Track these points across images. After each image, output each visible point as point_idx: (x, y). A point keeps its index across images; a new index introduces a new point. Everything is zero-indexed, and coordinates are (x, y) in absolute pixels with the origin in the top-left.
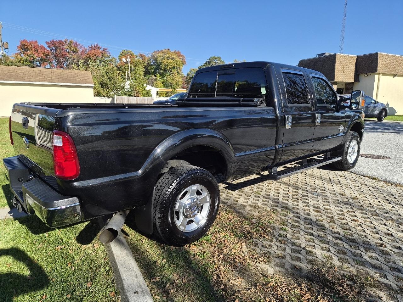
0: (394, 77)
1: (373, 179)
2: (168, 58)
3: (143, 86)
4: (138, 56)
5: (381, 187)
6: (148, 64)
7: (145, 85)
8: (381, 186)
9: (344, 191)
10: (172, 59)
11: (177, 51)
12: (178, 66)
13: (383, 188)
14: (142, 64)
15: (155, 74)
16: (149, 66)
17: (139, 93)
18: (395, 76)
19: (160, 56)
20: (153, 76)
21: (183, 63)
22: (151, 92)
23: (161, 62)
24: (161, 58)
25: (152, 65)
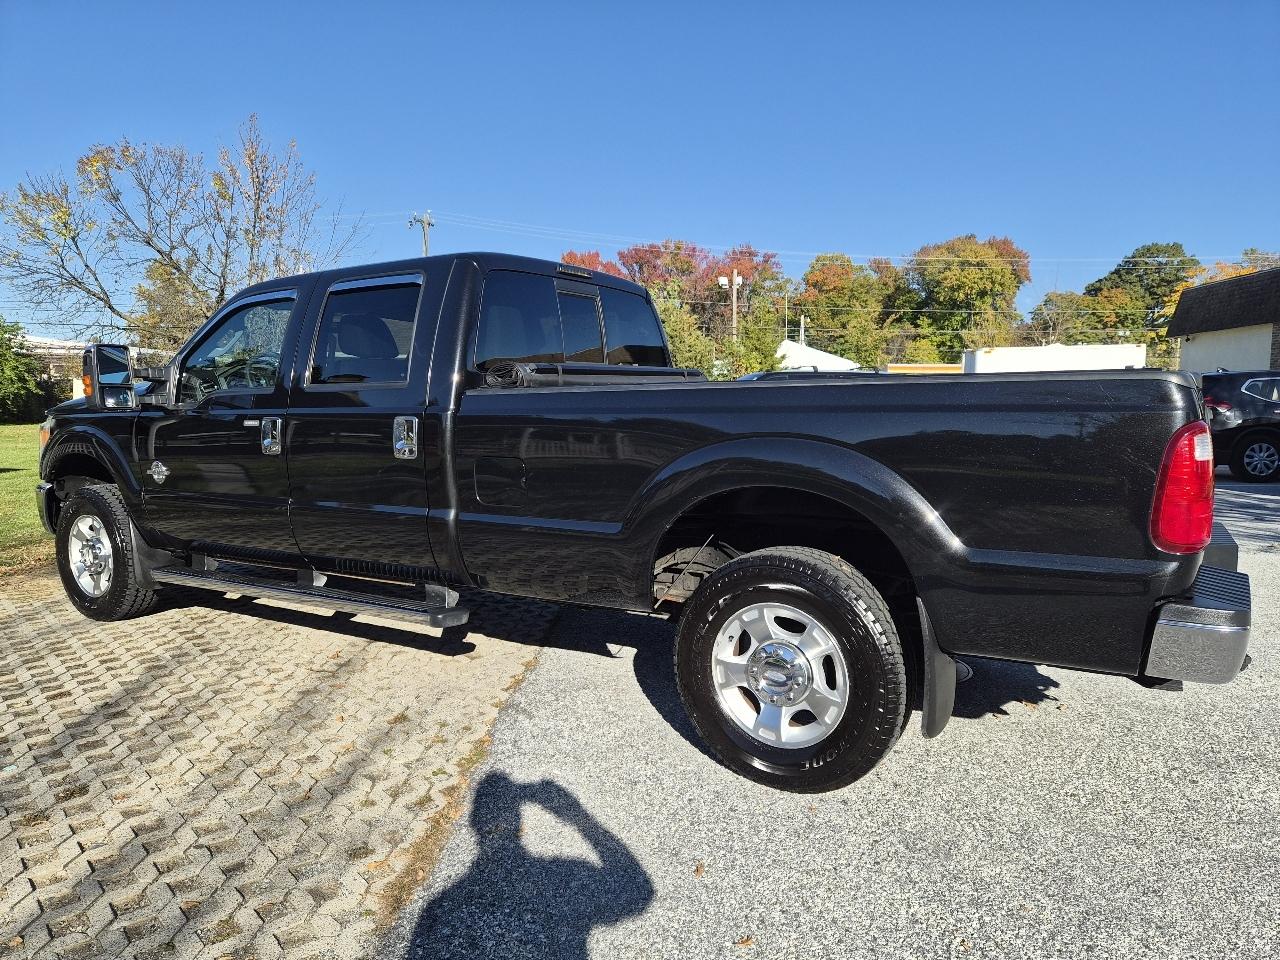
4: (865, 266)
6: (898, 288)
11: (999, 238)
12: (999, 289)
14: (876, 291)
15: (914, 319)
16: (900, 295)
19: (936, 260)
20: (909, 327)
21: (1020, 275)
23: (937, 278)
24: (941, 266)
25: (909, 292)
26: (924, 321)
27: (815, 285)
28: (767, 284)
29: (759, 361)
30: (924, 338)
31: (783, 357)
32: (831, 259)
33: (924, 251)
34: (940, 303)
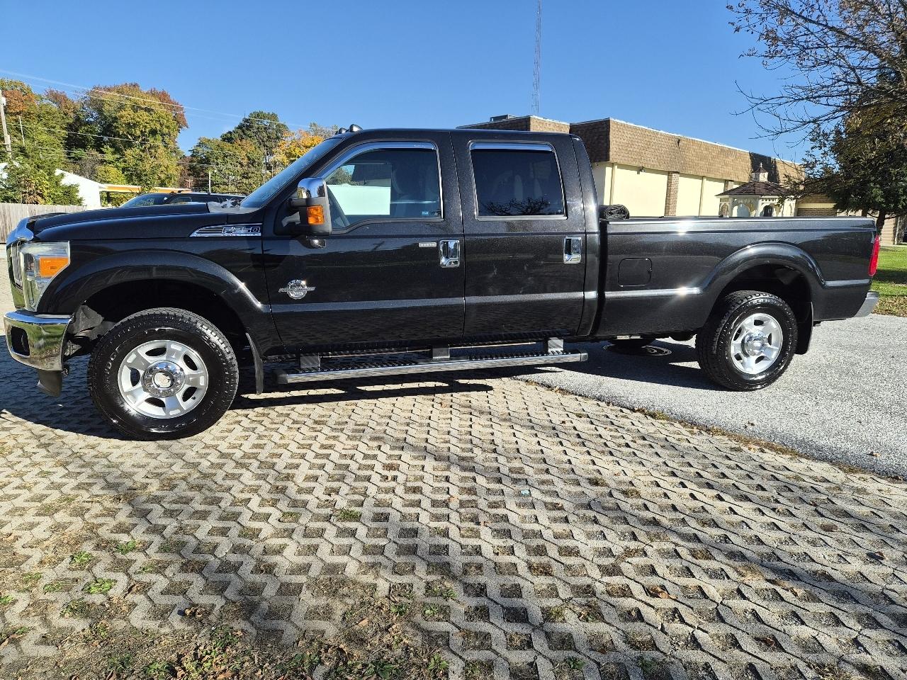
0: (638, 173)
1: (653, 416)
2: (136, 108)
3: (49, 174)
4: (43, 95)
5: (679, 440)
6: (78, 119)
7: (58, 172)
8: (677, 437)
9: (595, 467)
10: (148, 110)
11: (159, 90)
12: (166, 131)
13: (686, 444)
14: (59, 120)
15: (98, 146)
16: (81, 125)
17: (38, 194)
18: (641, 170)
19: (111, 100)
20: (94, 152)
21: (180, 122)
22: (78, 191)
23: (114, 116)
24: (116, 106)
26: (108, 149)
30: (110, 163)
32: (11, 85)
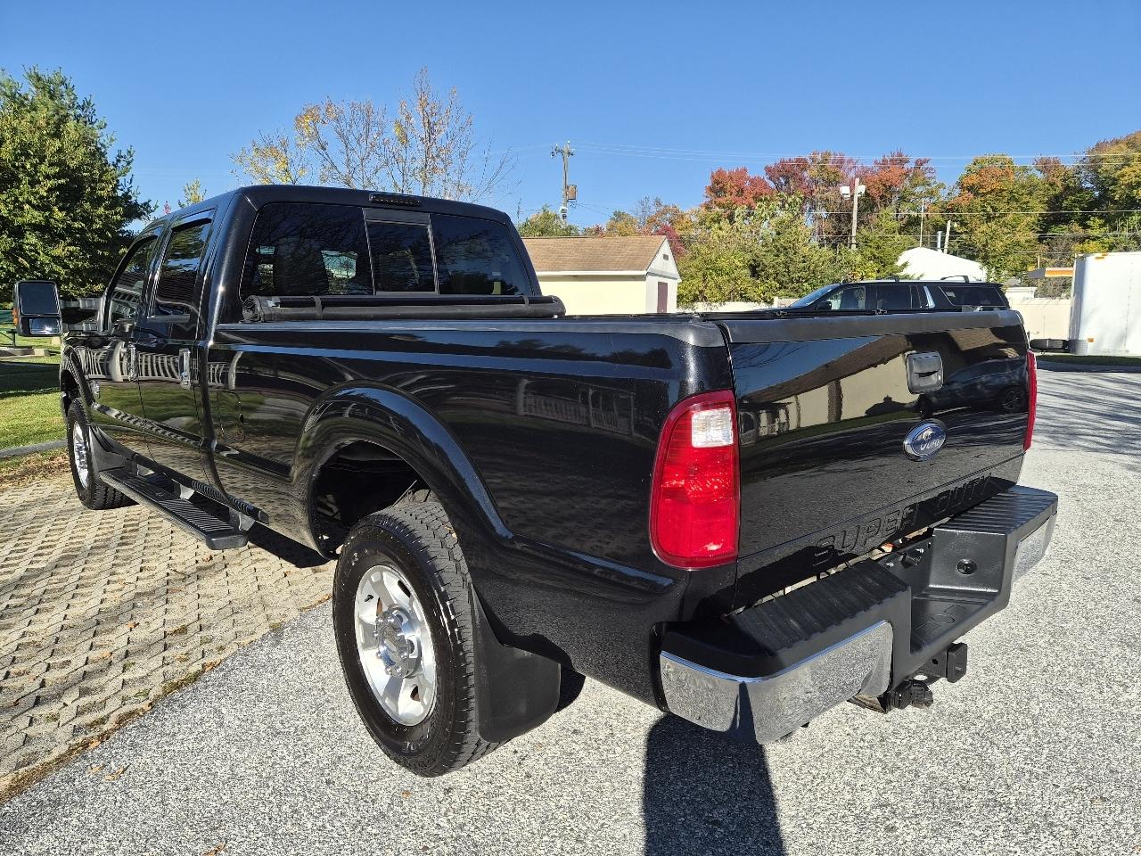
4: (1031, 166)
15: (1084, 220)
16: (1069, 194)
19: (1113, 156)
20: (1077, 228)
23: (1113, 176)
24: (1118, 163)
25: (1081, 190)
26: (1095, 222)
27: (970, 189)
28: (918, 190)
29: (876, 269)
30: (1094, 240)
31: (905, 265)
32: (991, 161)
33: (1099, 147)
34: (1115, 202)
